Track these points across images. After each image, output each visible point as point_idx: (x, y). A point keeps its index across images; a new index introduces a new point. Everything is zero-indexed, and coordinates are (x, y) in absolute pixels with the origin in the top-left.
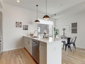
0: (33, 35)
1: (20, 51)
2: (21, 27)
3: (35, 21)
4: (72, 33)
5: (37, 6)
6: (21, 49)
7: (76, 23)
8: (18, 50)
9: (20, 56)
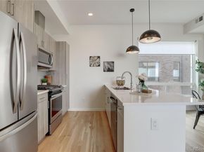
0: (122, 85)
1: (95, 116)
2: (99, 66)
3: (128, 51)
5: (132, 10)
6: (99, 113)
8: (92, 113)
9: (90, 125)
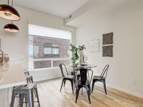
4: (103, 56)
7: (112, 34)
